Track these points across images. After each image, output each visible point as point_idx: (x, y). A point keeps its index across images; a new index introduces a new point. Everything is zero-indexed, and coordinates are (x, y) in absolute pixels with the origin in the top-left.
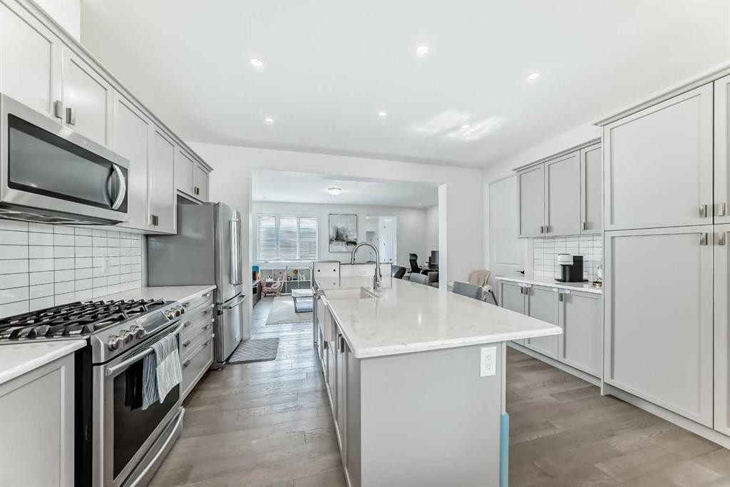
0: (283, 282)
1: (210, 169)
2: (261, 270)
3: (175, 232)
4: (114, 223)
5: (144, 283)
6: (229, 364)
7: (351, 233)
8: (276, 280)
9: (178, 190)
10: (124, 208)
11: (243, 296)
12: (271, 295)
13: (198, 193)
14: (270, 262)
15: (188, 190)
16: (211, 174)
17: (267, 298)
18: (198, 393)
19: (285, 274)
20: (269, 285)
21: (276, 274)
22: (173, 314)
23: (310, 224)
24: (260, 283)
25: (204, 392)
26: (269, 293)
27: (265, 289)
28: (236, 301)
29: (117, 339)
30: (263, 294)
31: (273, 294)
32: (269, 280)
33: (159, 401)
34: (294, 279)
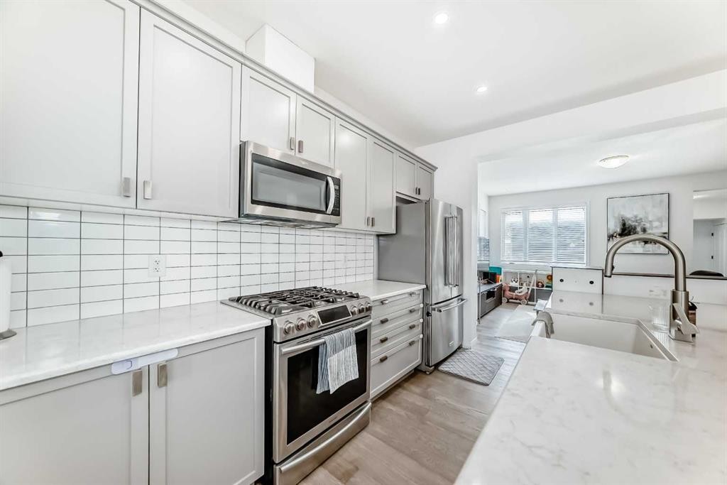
0: (531, 288)
1: (434, 168)
2: (505, 273)
3: (395, 232)
4: (334, 225)
5: (376, 276)
6: (438, 370)
7: (656, 224)
8: (522, 284)
9: (397, 192)
10: (336, 212)
11: (462, 300)
12: (515, 302)
13: (419, 194)
14: (516, 263)
15: (408, 191)
16: (436, 174)
17: (509, 305)
18: (400, 390)
19: (534, 279)
20: (513, 289)
21: (522, 278)
22: (356, 309)
23: (573, 215)
24: (501, 288)
25: (405, 392)
26: (512, 299)
27: (508, 293)
28: (455, 303)
29: (289, 325)
30: (504, 300)
31: (518, 301)
32: (514, 284)
33: (329, 391)
34: (547, 287)
